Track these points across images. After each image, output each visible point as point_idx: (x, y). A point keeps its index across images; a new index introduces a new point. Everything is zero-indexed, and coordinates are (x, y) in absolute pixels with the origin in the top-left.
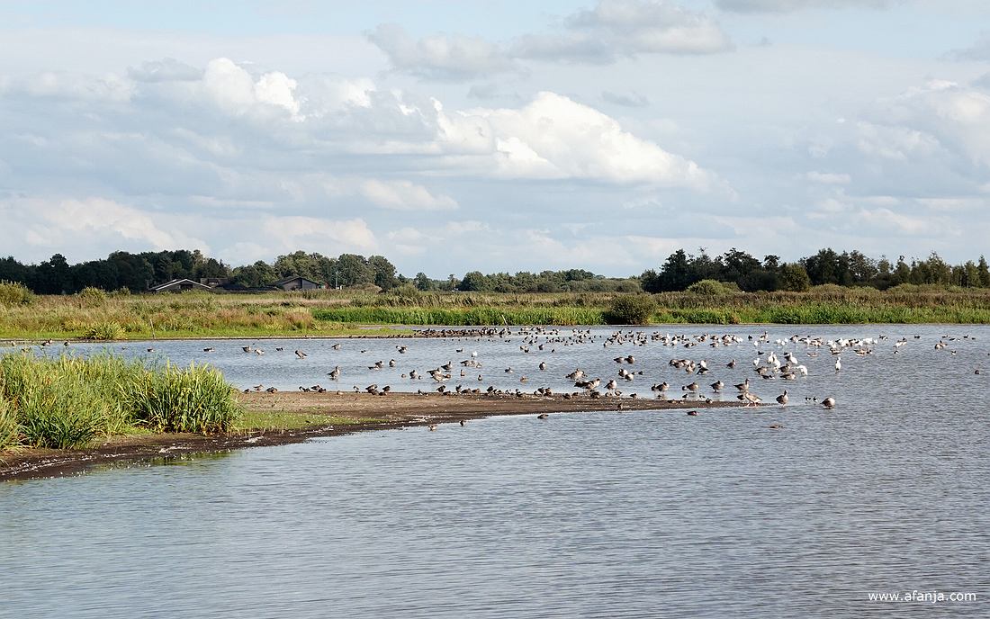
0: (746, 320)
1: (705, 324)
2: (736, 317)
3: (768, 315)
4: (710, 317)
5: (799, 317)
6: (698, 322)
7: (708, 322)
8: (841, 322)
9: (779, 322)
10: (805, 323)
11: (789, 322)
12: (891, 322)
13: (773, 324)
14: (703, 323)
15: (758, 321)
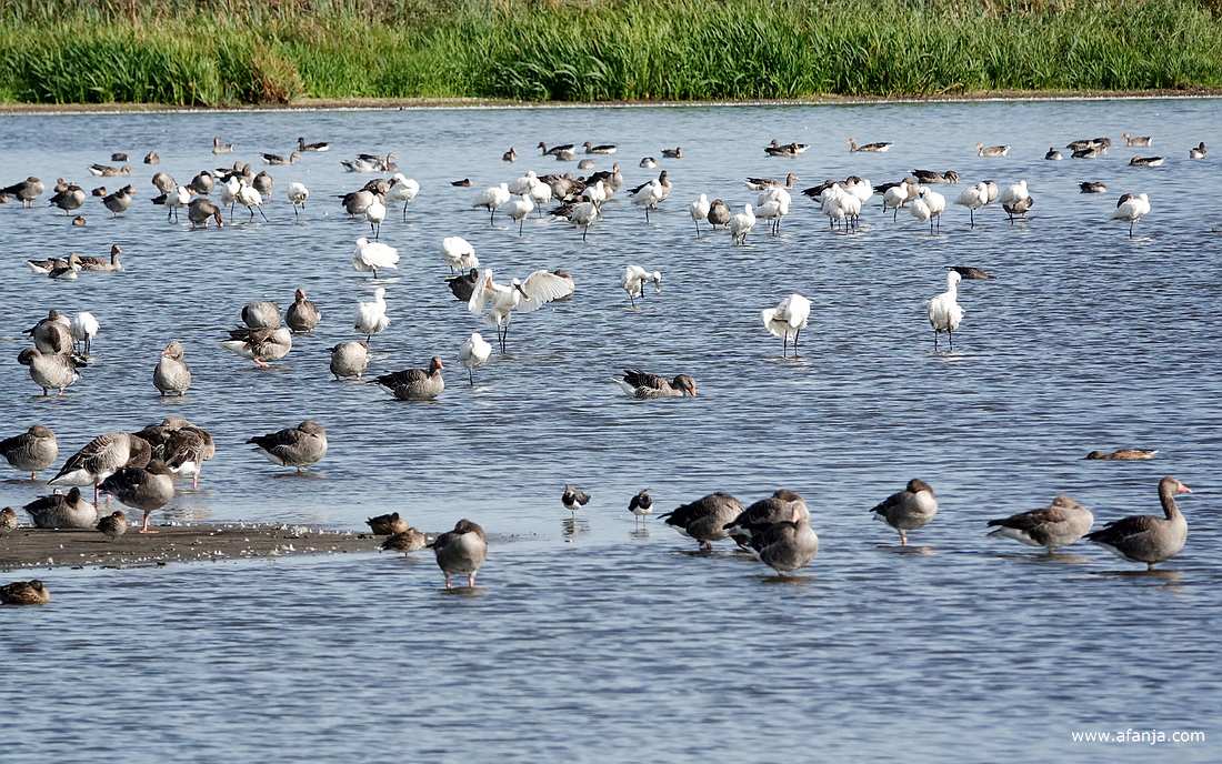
0: (328, 78)
1: (112, 109)
2: (274, 66)
3: (446, 52)
4: (134, 65)
5: (615, 63)
6: (70, 96)
7: (124, 94)
8: (841, 89)
9: (506, 93)
10: (651, 92)
11: (560, 91)
12: (1108, 82)
13: (481, 104)
14: (93, 98)
15: (395, 85)
